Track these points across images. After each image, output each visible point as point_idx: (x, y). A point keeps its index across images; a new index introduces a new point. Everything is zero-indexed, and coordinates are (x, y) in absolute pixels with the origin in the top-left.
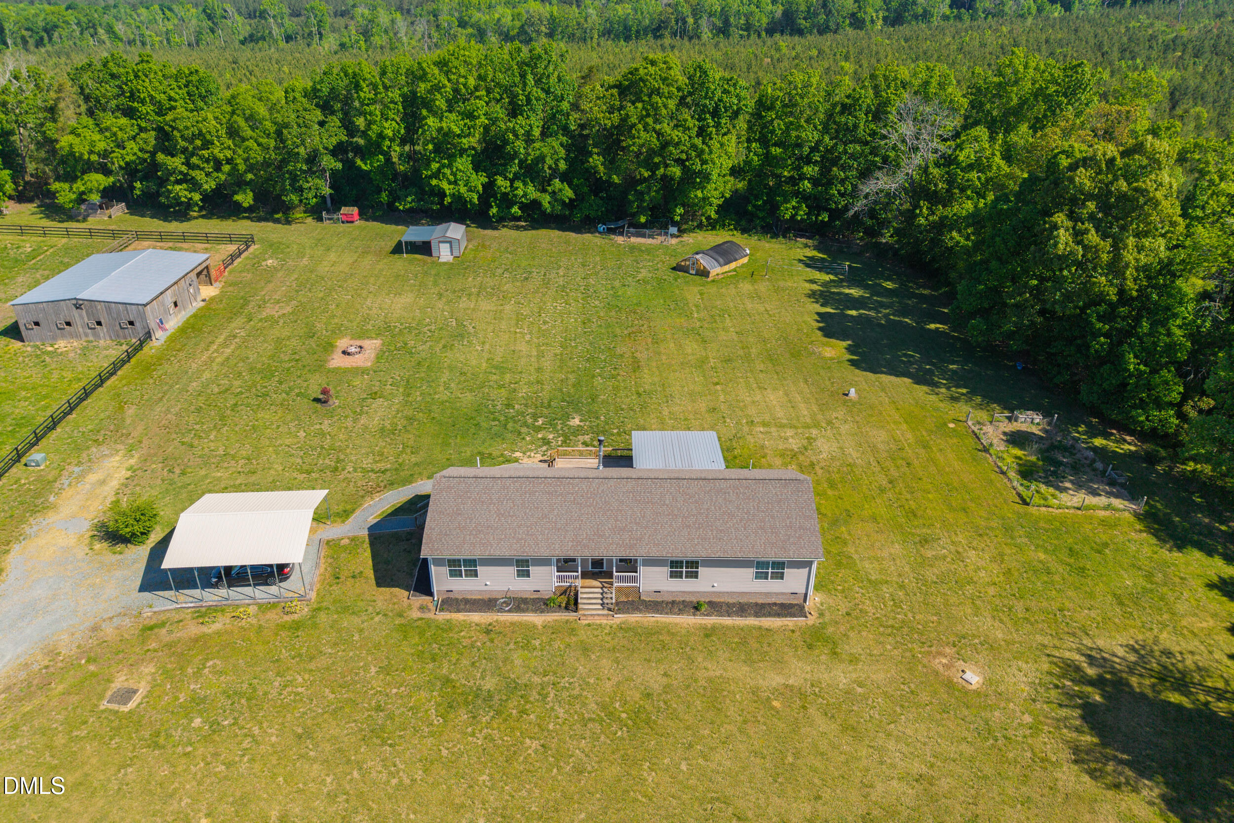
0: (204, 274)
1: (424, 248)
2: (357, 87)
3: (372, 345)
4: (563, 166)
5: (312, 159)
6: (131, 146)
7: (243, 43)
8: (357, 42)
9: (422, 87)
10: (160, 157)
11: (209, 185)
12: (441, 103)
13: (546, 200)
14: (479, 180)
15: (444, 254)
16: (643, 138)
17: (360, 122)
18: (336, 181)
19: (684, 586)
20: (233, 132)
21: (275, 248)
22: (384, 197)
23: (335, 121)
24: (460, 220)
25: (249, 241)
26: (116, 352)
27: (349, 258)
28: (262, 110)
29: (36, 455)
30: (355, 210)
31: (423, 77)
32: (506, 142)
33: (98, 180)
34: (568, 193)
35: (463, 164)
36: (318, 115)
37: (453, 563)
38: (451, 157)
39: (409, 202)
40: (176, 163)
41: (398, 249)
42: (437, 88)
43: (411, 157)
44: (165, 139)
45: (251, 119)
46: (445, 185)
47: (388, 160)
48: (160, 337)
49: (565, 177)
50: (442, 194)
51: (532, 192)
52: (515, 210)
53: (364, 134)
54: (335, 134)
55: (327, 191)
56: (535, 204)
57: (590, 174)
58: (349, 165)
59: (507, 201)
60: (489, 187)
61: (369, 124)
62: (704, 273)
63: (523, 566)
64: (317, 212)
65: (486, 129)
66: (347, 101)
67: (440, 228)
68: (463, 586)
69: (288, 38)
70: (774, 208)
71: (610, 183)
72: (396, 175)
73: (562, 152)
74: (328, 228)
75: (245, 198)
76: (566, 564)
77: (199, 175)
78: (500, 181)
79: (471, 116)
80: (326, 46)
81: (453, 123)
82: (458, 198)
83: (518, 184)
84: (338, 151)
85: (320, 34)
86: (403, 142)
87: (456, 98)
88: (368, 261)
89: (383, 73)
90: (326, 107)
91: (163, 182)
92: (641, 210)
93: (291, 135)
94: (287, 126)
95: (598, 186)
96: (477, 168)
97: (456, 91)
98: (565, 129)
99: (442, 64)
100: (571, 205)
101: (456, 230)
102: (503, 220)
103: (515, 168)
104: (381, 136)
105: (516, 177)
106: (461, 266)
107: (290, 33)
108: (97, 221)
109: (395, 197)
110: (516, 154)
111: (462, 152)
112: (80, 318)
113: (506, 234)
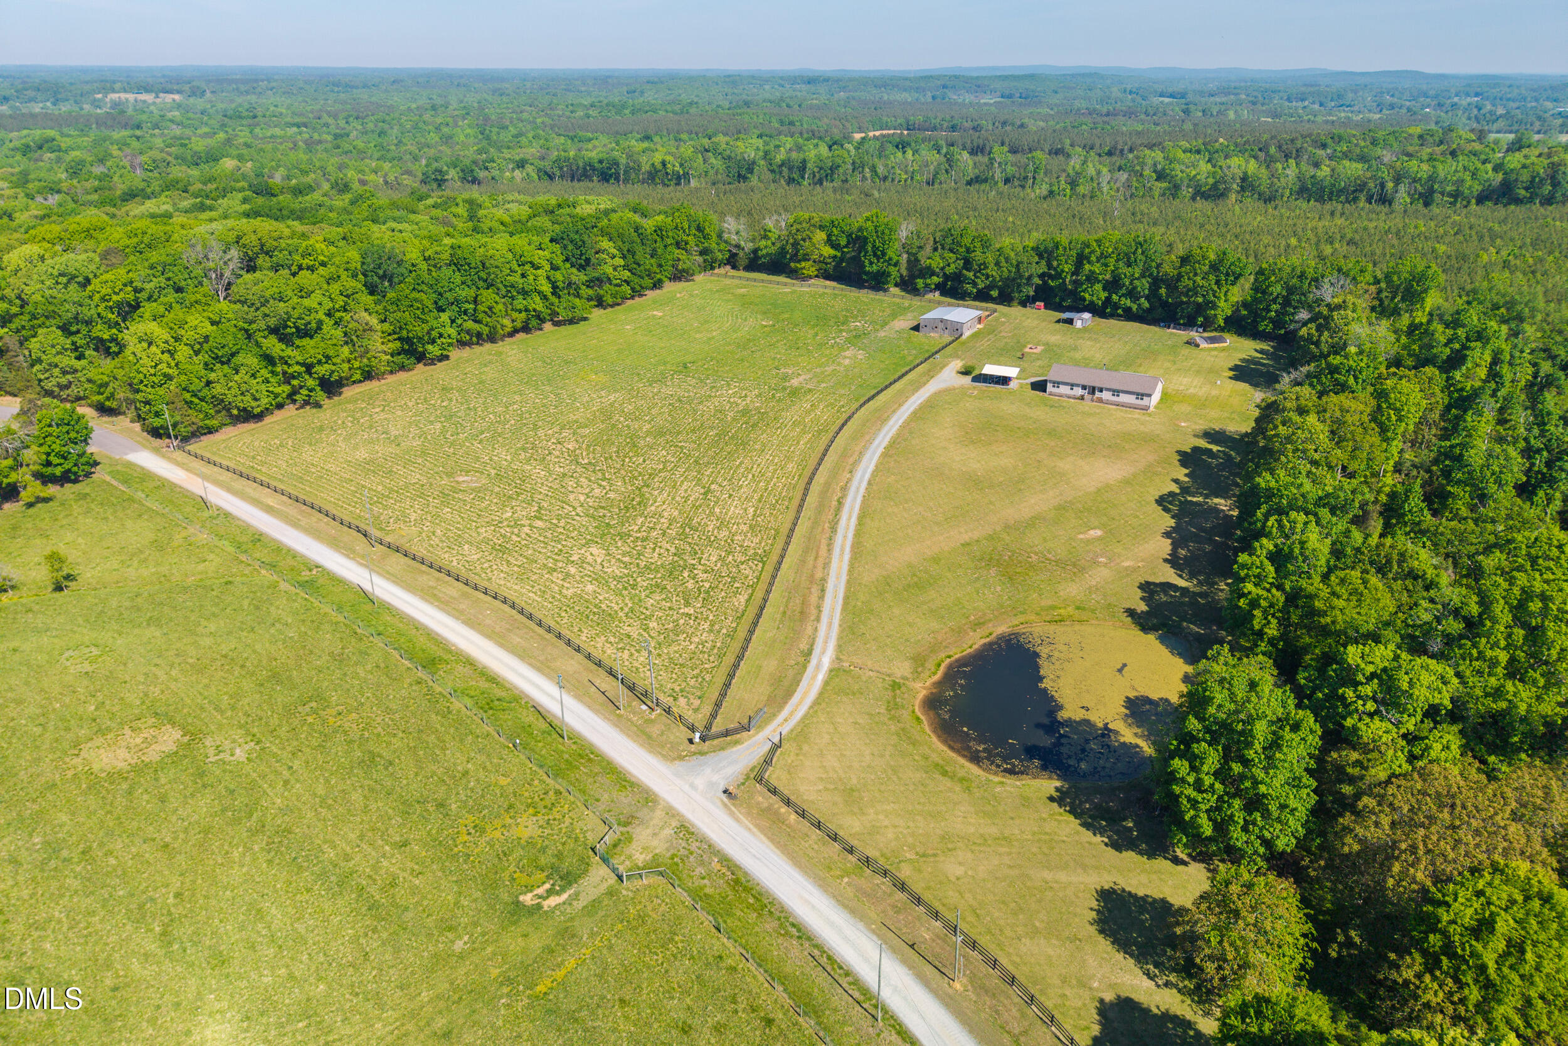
0: (980, 320)
1: (1070, 322)
2: (1057, 248)
3: (1040, 348)
4: (1147, 292)
5: (1030, 278)
6: (953, 266)
7: (969, 183)
8: (1064, 190)
9: (1087, 250)
10: (964, 272)
11: (981, 286)
12: (1093, 258)
13: (1135, 307)
14: (1103, 295)
15: (1078, 324)
16: (1186, 282)
17: (1055, 263)
18: (1038, 288)
19: (1115, 399)
20: (997, 264)
21: (1004, 315)
22: (1057, 299)
23: (1044, 263)
24: (1089, 311)
25: (995, 311)
26: (951, 339)
27: (1036, 322)
28: (1012, 254)
29: (937, 356)
30: (1042, 304)
31: (1088, 246)
32: (1120, 279)
33: (935, 279)
34: (1146, 305)
35: (1098, 287)
36: (1036, 259)
37: (1054, 383)
38: (1093, 285)
39: (1068, 303)
40: (971, 275)
41: (1058, 321)
42: (1093, 252)
43: (1075, 282)
44: (967, 264)
45: (1007, 260)
46: (1087, 296)
47: (1064, 281)
48: (964, 337)
49: (1147, 298)
50: (1085, 300)
51: (1128, 303)
52: (1120, 311)
53: (1055, 269)
54: (1043, 268)
55: (1032, 293)
56: (1130, 309)
57: (1160, 298)
58: (1045, 283)
59: (1116, 306)
60: (1108, 299)
61: (1059, 265)
62: (1197, 346)
63: (1072, 385)
64: (1023, 304)
65: (1113, 271)
66: (1050, 253)
67: (1079, 315)
68: (1055, 390)
69: (1007, 181)
70: (1255, 323)
71: (1167, 302)
72: (1066, 289)
73: (1147, 286)
74: (1028, 311)
75: (994, 293)
76: (1084, 387)
77: (978, 281)
78: (1114, 297)
79: (1106, 265)
80: (1038, 191)
81: (1097, 268)
82: (1092, 302)
83: (1123, 299)
84: (1042, 276)
85: (1034, 178)
86: (1073, 274)
87: (1103, 256)
88: (1044, 324)
89: (1070, 243)
90: (1041, 256)
91: (961, 282)
92: (1182, 317)
93: (1022, 267)
94: (1022, 263)
95: (1164, 304)
96: (1104, 289)
97: (1102, 254)
98: (1151, 275)
99: (1098, 241)
100: (1148, 311)
101: (1087, 315)
102: (1112, 316)
103: (1124, 291)
104: (1063, 271)
105: (1123, 295)
106: (1085, 329)
107: (1009, 176)
108: (930, 296)
109: (1063, 300)
110: (1124, 285)
111: (1099, 282)
112: (941, 326)
113: (1112, 322)
